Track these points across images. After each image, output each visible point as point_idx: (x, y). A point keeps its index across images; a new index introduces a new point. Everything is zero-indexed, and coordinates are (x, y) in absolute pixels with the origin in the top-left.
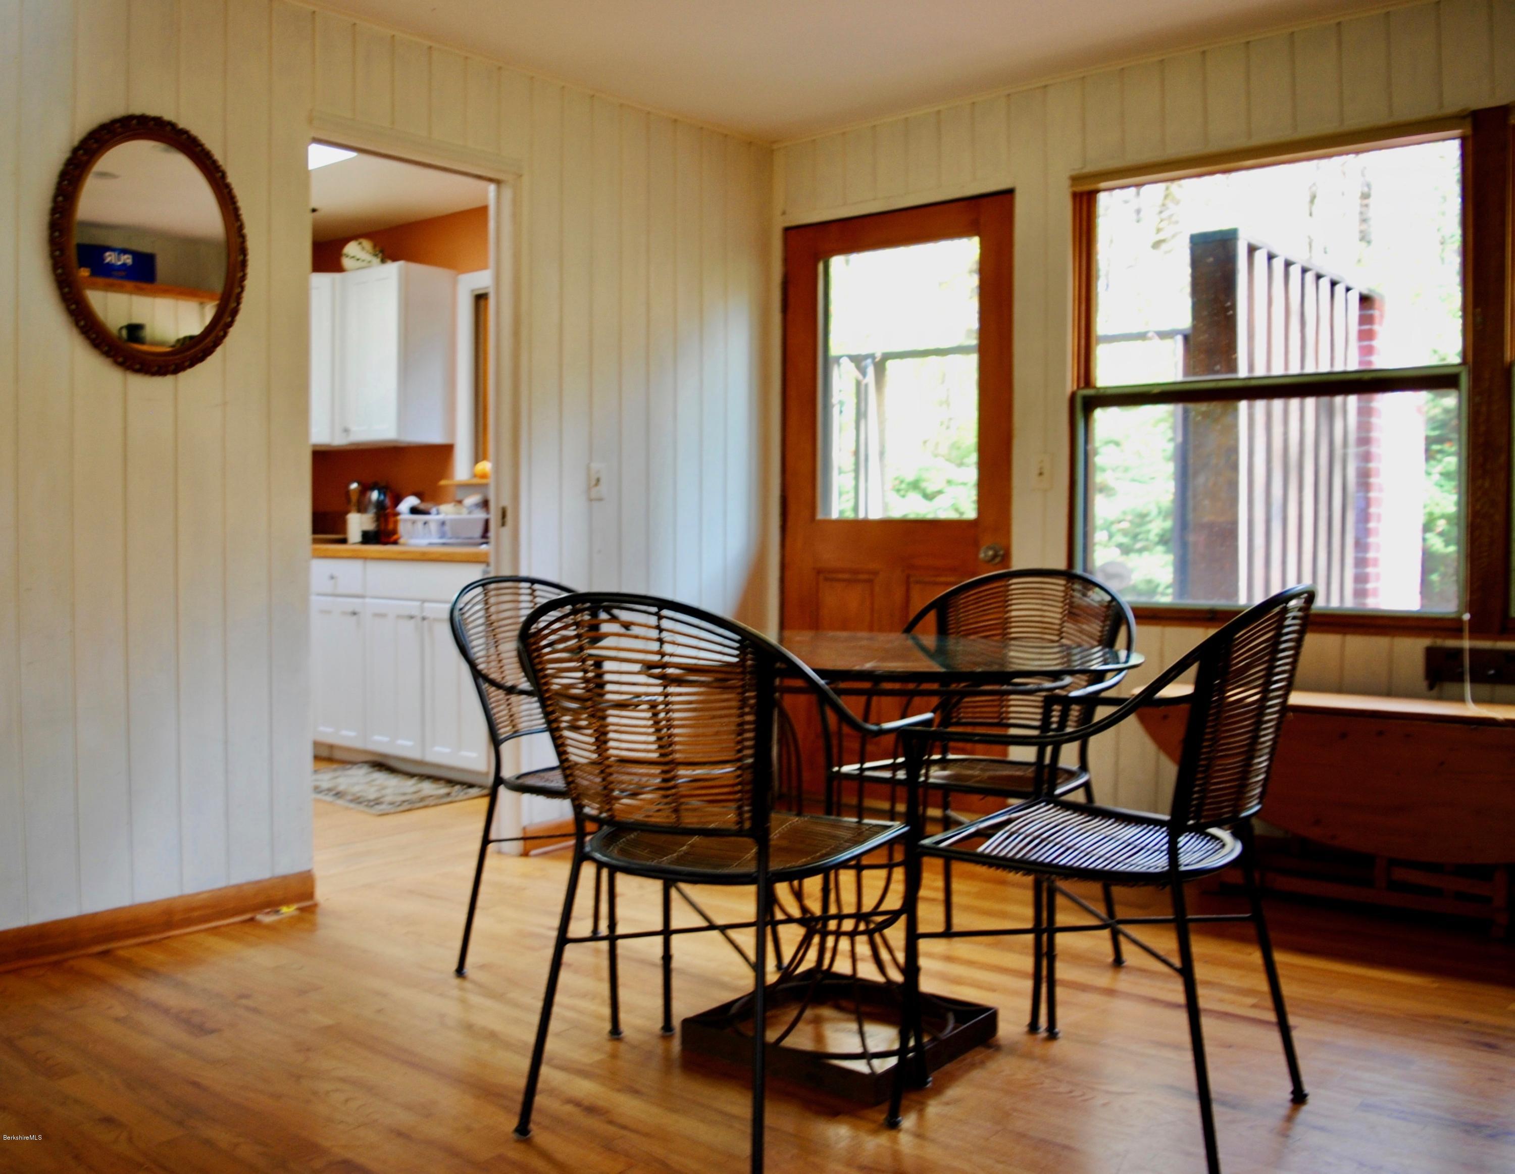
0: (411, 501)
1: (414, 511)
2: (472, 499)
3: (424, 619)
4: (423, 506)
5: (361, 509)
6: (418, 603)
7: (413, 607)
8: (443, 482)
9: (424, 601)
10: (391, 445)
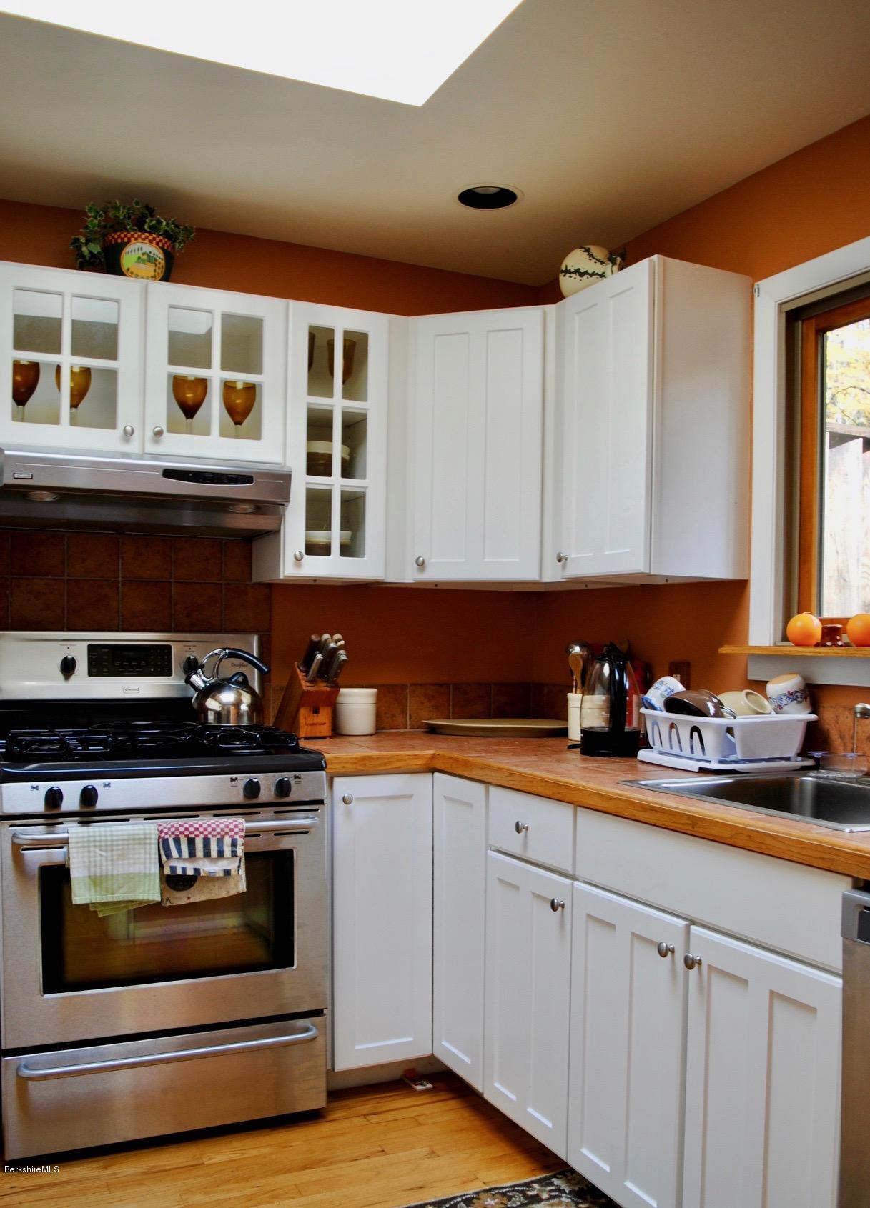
0: (670, 685)
1: (673, 705)
2: (781, 685)
3: (690, 964)
4: (690, 698)
5: (588, 689)
6: (684, 923)
7: (669, 929)
8: (725, 649)
9: (693, 922)
10: (639, 582)
